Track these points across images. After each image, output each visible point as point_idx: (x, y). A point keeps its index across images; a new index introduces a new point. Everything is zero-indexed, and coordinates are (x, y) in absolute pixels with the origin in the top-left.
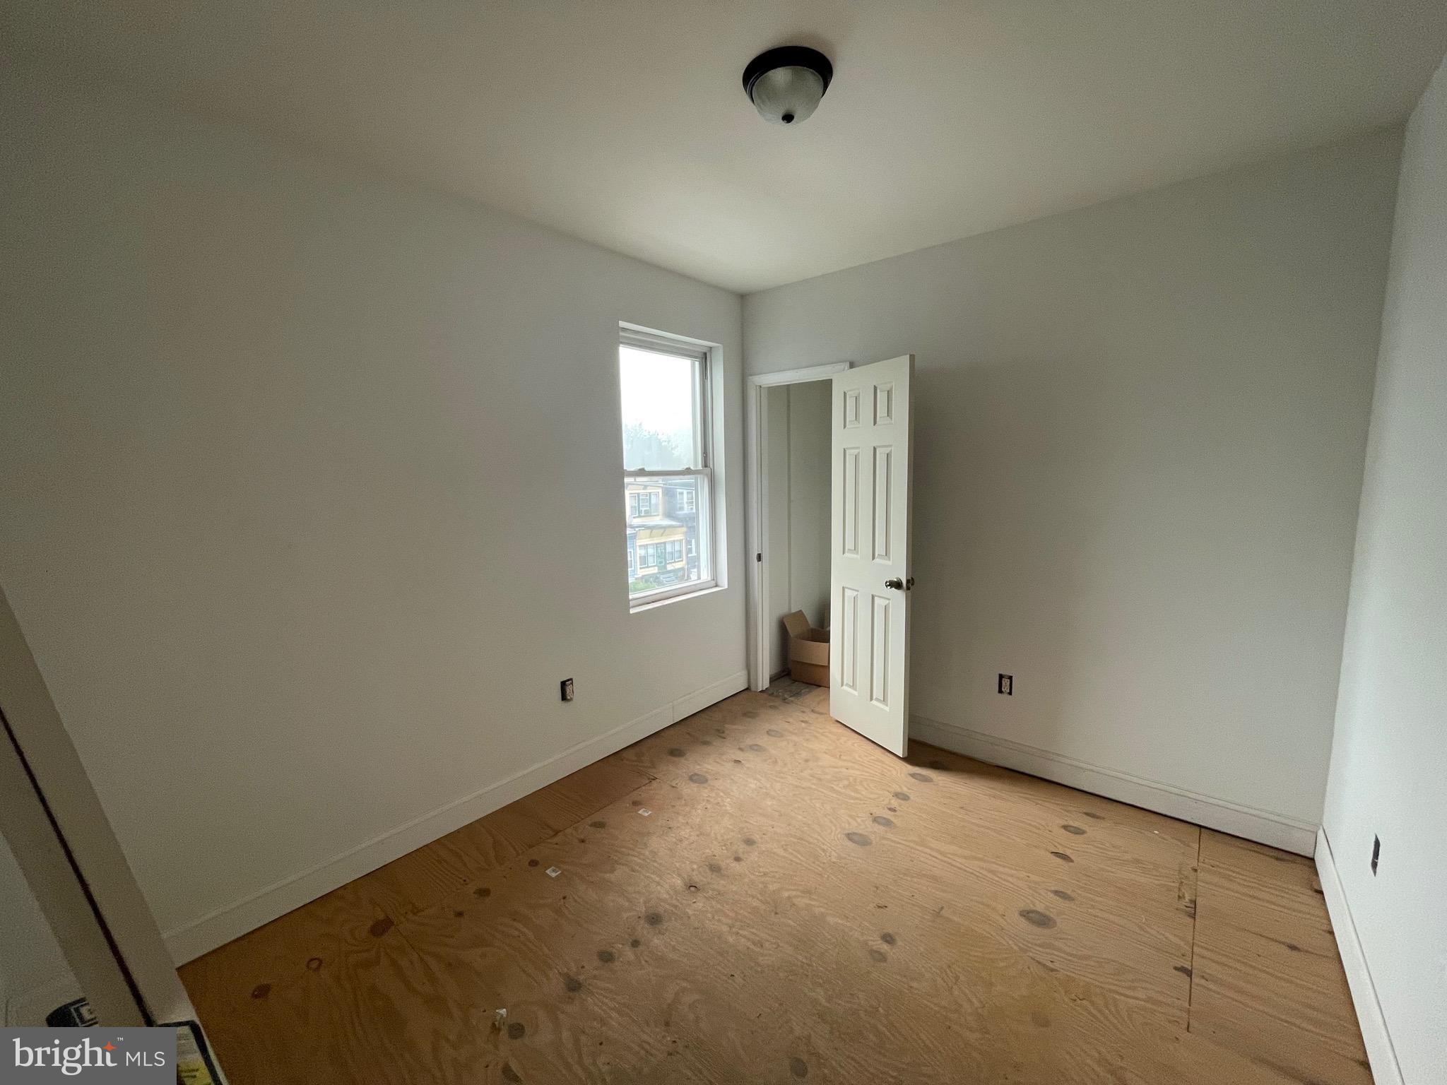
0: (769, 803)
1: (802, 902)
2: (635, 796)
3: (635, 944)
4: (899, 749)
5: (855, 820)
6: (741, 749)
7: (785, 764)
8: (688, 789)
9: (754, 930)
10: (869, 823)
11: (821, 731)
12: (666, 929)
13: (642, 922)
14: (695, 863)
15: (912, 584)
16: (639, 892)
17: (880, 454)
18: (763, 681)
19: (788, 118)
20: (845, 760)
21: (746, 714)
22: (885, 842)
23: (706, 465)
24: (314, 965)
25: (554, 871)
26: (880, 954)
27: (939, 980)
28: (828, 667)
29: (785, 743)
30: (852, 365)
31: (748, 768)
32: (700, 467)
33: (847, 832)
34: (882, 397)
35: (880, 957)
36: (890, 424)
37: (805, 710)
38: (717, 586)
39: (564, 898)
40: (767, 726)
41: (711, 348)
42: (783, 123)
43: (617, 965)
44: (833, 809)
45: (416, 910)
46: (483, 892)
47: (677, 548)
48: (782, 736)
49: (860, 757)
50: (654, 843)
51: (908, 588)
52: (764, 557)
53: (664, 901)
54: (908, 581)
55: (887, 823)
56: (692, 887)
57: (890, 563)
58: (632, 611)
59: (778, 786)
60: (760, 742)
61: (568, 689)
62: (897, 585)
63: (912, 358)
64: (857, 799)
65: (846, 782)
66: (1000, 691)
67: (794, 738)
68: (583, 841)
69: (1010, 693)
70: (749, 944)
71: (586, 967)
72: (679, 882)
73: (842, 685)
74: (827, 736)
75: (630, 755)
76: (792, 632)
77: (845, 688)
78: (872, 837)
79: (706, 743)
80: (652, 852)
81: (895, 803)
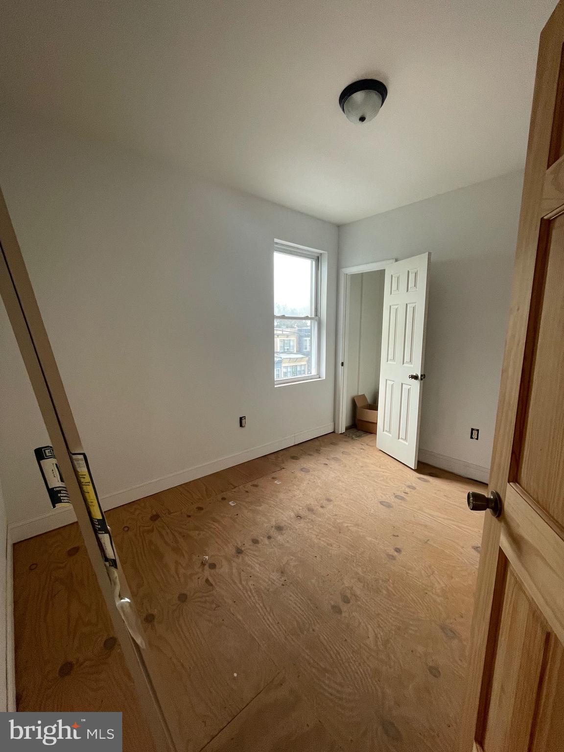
0: (341, 484)
1: (354, 529)
2: (274, 475)
3: (269, 538)
4: (413, 465)
5: (385, 495)
6: (328, 459)
7: (350, 468)
8: (300, 474)
9: (328, 538)
10: (393, 498)
11: (371, 454)
12: (285, 533)
13: (273, 529)
14: (301, 506)
15: (424, 378)
16: (273, 516)
17: (410, 307)
18: (342, 429)
19: (362, 119)
20: (382, 469)
21: (332, 444)
22: (400, 507)
23: (316, 315)
24: (126, 529)
25: (233, 503)
26: (393, 556)
27: (423, 572)
28: (377, 423)
29: (351, 458)
30: (396, 260)
31: (331, 468)
32: (313, 316)
33: (380, 501)
34: (412, 277)
35: (393, 558)
36: (416, 291)
37: (363, 443)
38: (320, 378)
39: (237, 515)
40: (342, 450)
41: (321, 254)
42: (360, 122)
43: (260, 546)
44: (374, 490)
45: (170, 513)
46: (200, 509)
47: (303, 368)
48: (350, 454)
49: (391, 467)
50: (281, 496)
51: (421, 379)
52: (345, 364)
53: (285, 521)
54: (422, 376)
55: (402, 499)
56: (299, 517)
57: (412, 366)
58: (275, 386)
59: (346, 477)
60: (338, 457)
61: (243, 421)
62: (416, 377)
63: (430, 254)
64: (387, 486)
65: (382, 478)
66: (472, 438)
67: (356, 456)
68: (247, 492)
69: (477, 439)
70: (325, 544)
71: (246, 544)
72: (292, 514)
73: (383, 431)
74: (374, 457)
75: (273, 457)
76: (359, 404)
77: (385, 432)
78: (394, 504)
79: (310, 455)
80: (280, 499)
81: (408, 490)
